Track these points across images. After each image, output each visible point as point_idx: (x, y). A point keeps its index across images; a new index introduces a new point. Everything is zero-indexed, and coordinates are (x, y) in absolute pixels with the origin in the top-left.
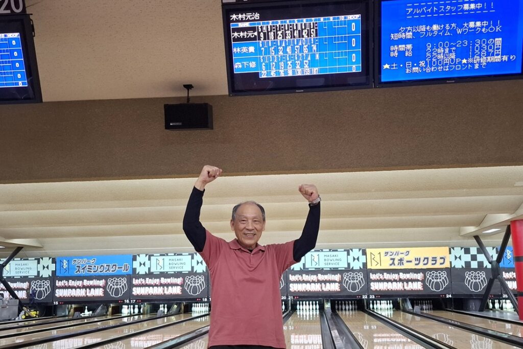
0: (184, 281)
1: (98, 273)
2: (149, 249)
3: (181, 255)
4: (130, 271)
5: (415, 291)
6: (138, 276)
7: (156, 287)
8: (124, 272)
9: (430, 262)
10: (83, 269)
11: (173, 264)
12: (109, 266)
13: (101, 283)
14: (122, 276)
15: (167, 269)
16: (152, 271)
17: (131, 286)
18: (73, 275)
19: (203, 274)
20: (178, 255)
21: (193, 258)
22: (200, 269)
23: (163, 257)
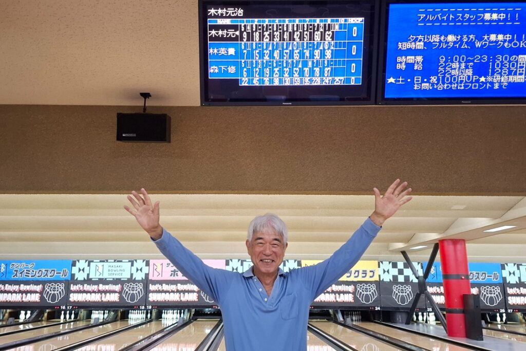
0: (122, 288)
1: (36, 278)
2: (90, 255)
3: (121, 261)
4: (68, 277)
5: (346, 302)
6: (77, 282)
7: (94, 294)
8: (62, 277)
9: (361, 275)
10: (21, 273)
11: (112, 270)
12: (47, 271)
13: (38, 288)
14: (60, 282)
15: (106, 276)
16: (90, 277)
17: (68, 291)
18: (10, 279)
19: (142, 281)
20: (118, 261)
21: (132, 265)
22: (139, 276)
23: (102, 263)
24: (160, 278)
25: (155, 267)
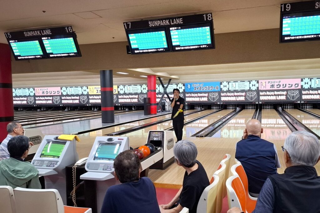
0: (246, 94)
1: (204, 90)
2: (229, 79)
3: (244, 82)
4: (219, 90)
6: (223, 92)
8: (216, 90)
10: (198, 88)
11: (240, 86)
12: (209, 87)
13: (206, 95)
14: (216, 92)
15: (237, 89)
16: (230, 89)
17: (220, 96)
18: (193, 91)
19: (255, 90)
20: (243, 82)
21: (250, 83)
22: (254, 88)
23: (235, 83)
24: (265, 89)
25: (262, 84)
